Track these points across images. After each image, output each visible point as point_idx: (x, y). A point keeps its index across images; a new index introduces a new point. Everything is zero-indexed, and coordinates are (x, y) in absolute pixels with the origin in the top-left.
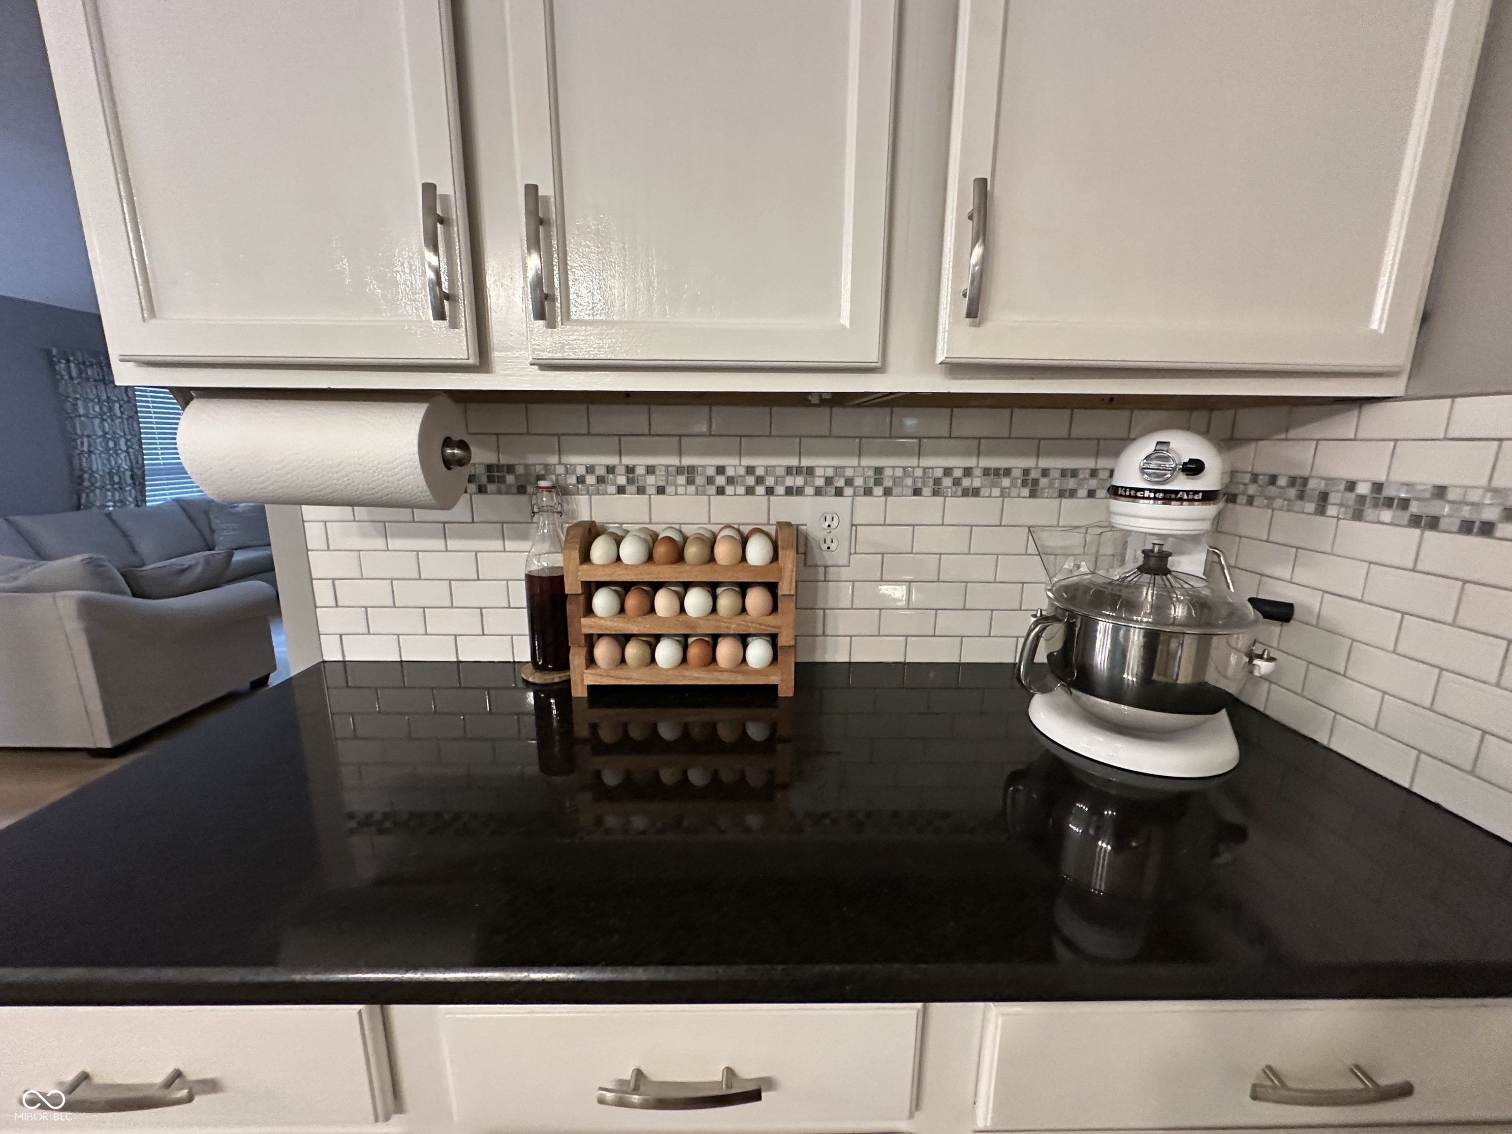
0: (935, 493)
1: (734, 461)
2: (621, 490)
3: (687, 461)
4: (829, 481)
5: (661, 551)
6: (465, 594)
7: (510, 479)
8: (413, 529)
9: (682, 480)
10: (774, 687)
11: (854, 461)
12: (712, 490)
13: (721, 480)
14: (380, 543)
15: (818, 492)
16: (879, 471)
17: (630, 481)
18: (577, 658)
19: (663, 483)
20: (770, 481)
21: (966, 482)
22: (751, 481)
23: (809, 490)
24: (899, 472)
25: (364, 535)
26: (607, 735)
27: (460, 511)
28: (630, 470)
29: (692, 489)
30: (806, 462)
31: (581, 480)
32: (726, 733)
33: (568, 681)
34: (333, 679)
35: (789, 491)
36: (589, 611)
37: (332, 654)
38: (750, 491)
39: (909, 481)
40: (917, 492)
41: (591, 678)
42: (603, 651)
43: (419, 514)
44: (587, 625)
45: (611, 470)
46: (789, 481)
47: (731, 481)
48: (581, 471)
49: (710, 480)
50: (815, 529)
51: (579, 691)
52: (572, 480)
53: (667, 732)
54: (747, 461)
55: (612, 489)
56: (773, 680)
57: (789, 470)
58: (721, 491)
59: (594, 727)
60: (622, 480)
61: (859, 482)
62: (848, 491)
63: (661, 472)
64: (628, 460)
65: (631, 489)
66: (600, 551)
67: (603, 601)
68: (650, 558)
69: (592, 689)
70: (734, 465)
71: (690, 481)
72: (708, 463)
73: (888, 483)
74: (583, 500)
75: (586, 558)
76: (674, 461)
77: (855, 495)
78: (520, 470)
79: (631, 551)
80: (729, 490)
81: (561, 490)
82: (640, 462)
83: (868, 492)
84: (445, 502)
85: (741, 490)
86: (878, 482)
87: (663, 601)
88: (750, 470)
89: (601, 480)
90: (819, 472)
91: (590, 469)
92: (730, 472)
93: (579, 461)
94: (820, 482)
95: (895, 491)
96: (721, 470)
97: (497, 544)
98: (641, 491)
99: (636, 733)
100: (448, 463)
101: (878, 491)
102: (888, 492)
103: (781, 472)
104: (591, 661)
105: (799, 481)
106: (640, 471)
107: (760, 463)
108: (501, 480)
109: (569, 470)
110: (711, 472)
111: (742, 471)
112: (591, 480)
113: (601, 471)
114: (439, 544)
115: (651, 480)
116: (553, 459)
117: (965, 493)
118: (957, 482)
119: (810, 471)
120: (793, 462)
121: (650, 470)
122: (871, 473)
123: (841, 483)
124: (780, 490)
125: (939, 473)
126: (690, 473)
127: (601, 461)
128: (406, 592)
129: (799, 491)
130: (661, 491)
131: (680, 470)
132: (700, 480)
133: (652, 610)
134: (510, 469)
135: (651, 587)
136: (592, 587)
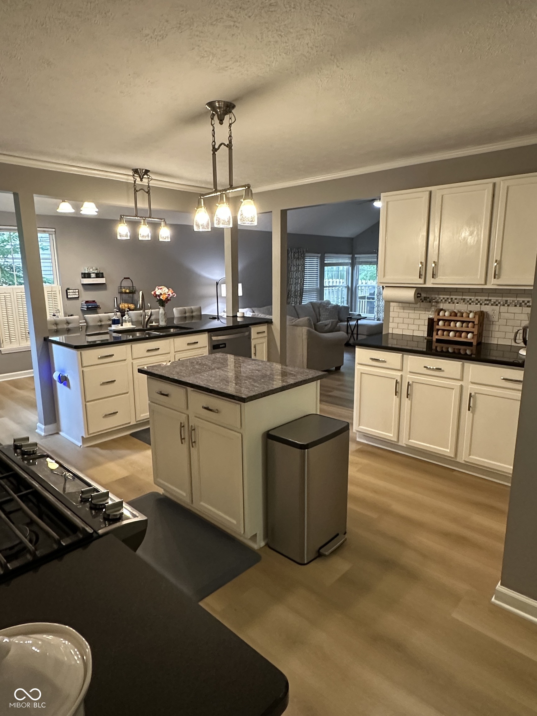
0: (520, 306)
1: (474, 298)
2: (449, 303)
3: (464, 297)
4: (495, 303)
5: (453, 314)
6: (417, 322)
7: (428, 300)
8: (409, 308)
9: (462, 301)
10: (472, 343)
11: (501, 299)
12: (468, 303)
13: (470, 301)
14: (402, 311)
15: (492, 305)
16: (507, 301)
17: (451, 301)
18: (435, 333)
19: (458, 302)
20: (481, 302)
21: (528, 304)
22: (477, 302)
23: (490, 304)
24: (511, 301)
25: (400, 309)
26: (439, 349)
27: (418, 305)
28: (452, 299)
29: (464, 303)
30: (490, 298)
31: (442, 300)
32: (462, 352)
33: (432, 339)
34: (390, 336)
35: (485, 304)
36: (438, 324)
37: (390, 332)
38: (477, 304)
39: (514, 303)
40: (516, 306)
41: (437, 337)
42: (440, 332)
43: (411, 305)
44: (437, 327)
45: (448, 298)
46: (486, 302)
47: (472, 302)
48: (442, 299)
49: (468, 302)
50: (490, 313)
51: (434, 340)
52: (440, 300)
53: (450, 350)
54: (476, 298)
55: (448, 302)
56: (472, 341)
57: (486, 300)
58: (470, 304)
59: (436, 347)
60: (450, 301)
61: (502, 303)
62: (499, 305)
63: (458, 299)
64: (451, 297)
65: (452, 302)
66: (441, 313)
67: (441, 323)
68: (451, 315)
69: (437, 339)
70: (473, 298)
72: (468, 298)
73: (509, 303)
74: (442, 304)
75: (439, 315)
76: (461, 297)
77: (501, 306)
78: (430, 298)
79: (447, 314)
80: (472, 304)
81: (437, 302)
82: (454, 297)
83: (504, 305)
84: (416, 303)
85: (475, 304)
86: (506, 303)
87: (452, 324)
88: (477, 300)
89: (446, 301)
90: (492, 301)
91: (444, 298)
92: (472, 300)
93: (442, 297)
94: (493, 303)
95: (510, 305)
96: (470, 299)
97: (424, 312)
98: (453, 303)
99: (444, 350)
100: (418, 297)
101: (506, 305)
102: (508, 306)
103: (484, 300)
104: (437, 334)
105: (488, 302)
106: (454, 299)
107: (479, 298)
108: (427, 300)
109: (440, 298)
110: (468, 300)
111: (475, 300)
112: (444, 300)
113: (446, 299)
114: (413, 312)
115: (456, 301)
116: (437, 296)
117: (527, 306)
118: (525, 304)
119: (490, 300)
120: (487, 298)
121: (456, 299)
122: (504, 301)
123: (497, 303)
124: (483, 304)
125: (521, 302)
126: (464, 300)
127: (446, 297)
128: (406, 321)
129: (488, 304)
130: (457, 303)
131: (462, 299)
132: (466, 301)
133: (450, 325)
134: (429, 298)
135: (450, 321)
136: (439, 320)
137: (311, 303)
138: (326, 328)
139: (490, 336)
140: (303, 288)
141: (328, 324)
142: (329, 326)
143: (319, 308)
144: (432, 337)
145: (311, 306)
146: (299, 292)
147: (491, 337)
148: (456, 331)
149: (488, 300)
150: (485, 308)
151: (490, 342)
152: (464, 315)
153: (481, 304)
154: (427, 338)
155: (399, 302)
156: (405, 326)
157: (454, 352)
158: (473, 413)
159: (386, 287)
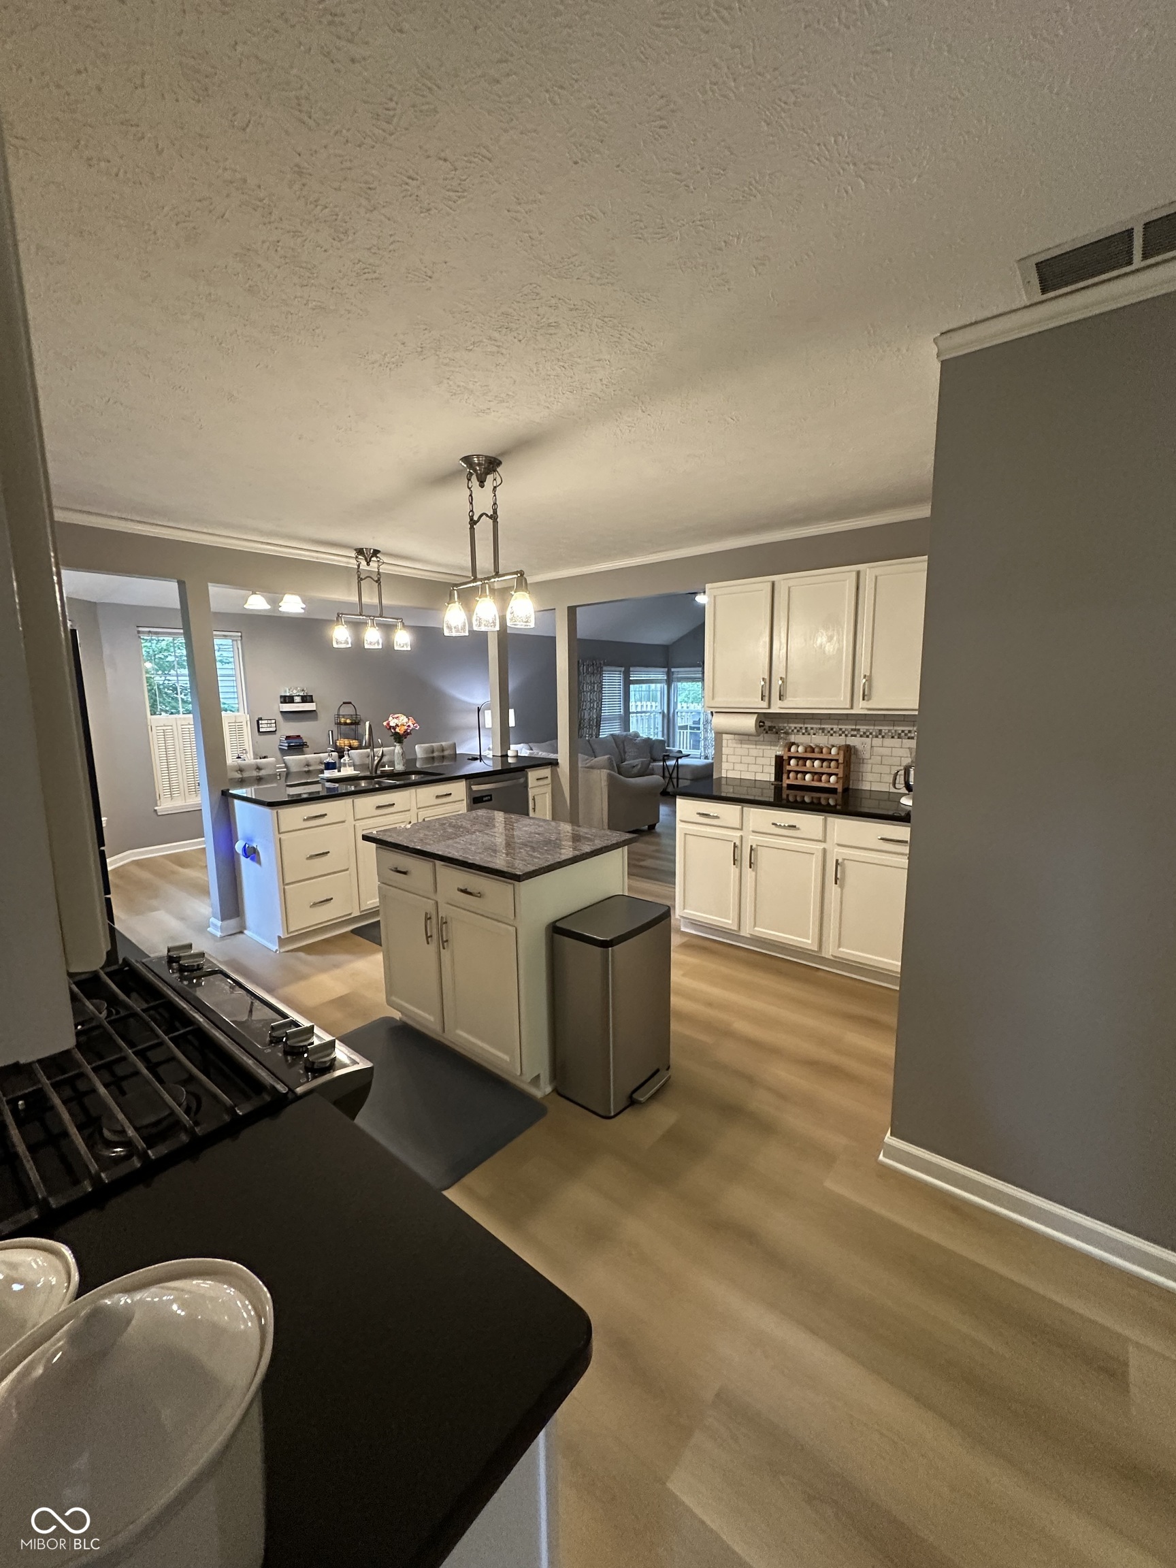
0: (899, 738)
1: (836, 726)
2: (803, 734)
3: (823, 726)
4: (864, 733)
5: (809, 749)
6: (760, 761)
7: (774, 730)
8: (749, 742)
9: (821, 731)
10: (836, 789)
11: (872, 728)
12: (829, 734)
13: (832, 732)
14: (740, 746)
15: (861, 736)
16: (880, 731)
17: (806, 731)
18: (785, 776)
19: (815, 732)
20: (846, 733)
21: (909, 735)
22: (841, 732)
24: (887, 731)
25: (736, 743)
26: (791, 799)
27: (761, 738)
28: (806, 728)
29: (823, 734)
30: (858, 727)
31: (793, 731)
32: (823, 802)
33: (782, 785)
34: (724, 782)
35: (852, 736)
36: (789, 764)
37: (724, 775)
38: (840, 735)
39: (890, 734)
40: (893, 737)
41: (788, 782)
42: (791, 775)
43: (751, 738)
44: (788, 768)
45: (801, 728)
46: (852, 733)
47: (835, 732)
48: (793, 728)
49: (829, 732)
50: (859, 747)
51: (785, 785)
52: (790, 731)
53: (807, 799)
54: (840, 727)
55: (801, 733)
56: (836, 787)
57: (852, 730)
58: (832, 735)
59: (788, 795)
60: (804, 731)
61: (874, 733)
62: (871, 736)
63: (814, 729)
64: (806, 726)
65: (806, 734)
66: (793, 749)
67: (793, 762)
68: (806, 752)
69: (788, 784)
70: (835, 727)
71: (823, 732)
72: (828, 727)
73: (883, 734)
74: (793, 736)
75: (789, 750)
76: (819, 726)
77: (873, 737)
78: (777, 728)
79: (801, 749)
80: (834, 735)
81: (787, 733)
82: (809, 726)
83: (877, 737)
84: (758, 735)
85: (838, 735)
86: (880, 734)
87: (808, 763)
88: (840, 729)
89: (798, 731)
90: (861, 730)
91: (795, 728)
92: (834, 730)
93: (793, 726)
94: (862, 733)
95: (886, 736)
96: (832, 729)
97: (769, 747)
98: (809, 734)
99: (799, 799)
100: (760, 726)
101: (880, 736)
102: (883, 737)
103: (850, 730)
104: (788, 778)
105: (855, 733)
106: (809, 729)
107: (843, 727)
108: (772, 730)
109: (790, 728)
110: (829, 729)
111: (838, 729)
112: (795, 731)
113: (798, 729)
114: (754, 746)
115: (812, 731)
116: (786, 725)
117: (909, 738)
118: (906, 735)
119: (859, 730)
120: (854, 727)
121: (812, 729)
122: (878, 731)
123: (868, 734)
124: (850, 735)
125: (900, 732)
126: (823, 730)
127: (799, 726)
128: (745, 760)
129: (855, 736)
130: (814, 734)
131: (820, 729)
132: (826, 732)
133: (805, 765)
134: (774, 727)
135: (805, 759)
136: (790, 758)
137: (612, 735)
138: (635, 770)
139: (860, 779)
140: (601, 716)
141: (637, 765)
142: (639, 767)
143: (623, 742)
144: (782, 781)
145: (611, 739)
146: (595, 720)
147: (862, 780)
148: (814, 774)
149: (855, 730)
150: (852, 741)
151: (860, 788)
152: (824, 750)
153: (846, 736)
154: (776, 783)
155: (735, 734)
156: (743, 767)
157: (812, 803)
158: (842, 887)
159: (716, 712)
